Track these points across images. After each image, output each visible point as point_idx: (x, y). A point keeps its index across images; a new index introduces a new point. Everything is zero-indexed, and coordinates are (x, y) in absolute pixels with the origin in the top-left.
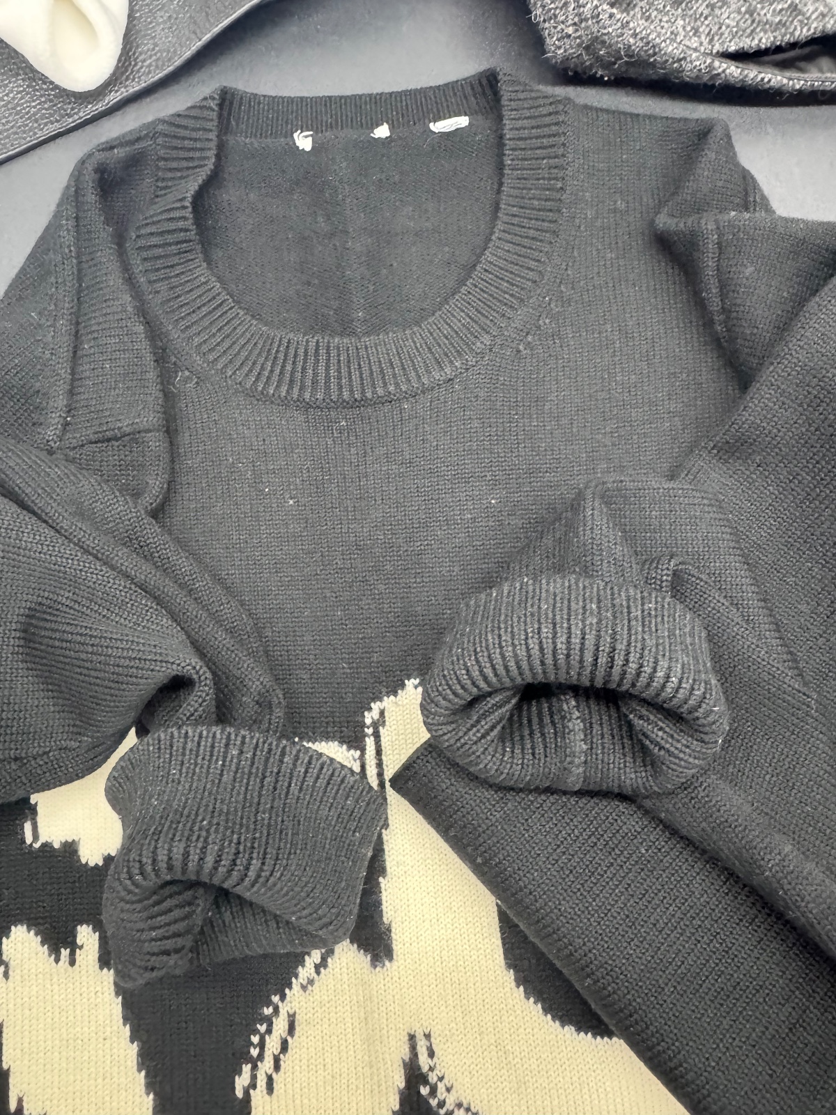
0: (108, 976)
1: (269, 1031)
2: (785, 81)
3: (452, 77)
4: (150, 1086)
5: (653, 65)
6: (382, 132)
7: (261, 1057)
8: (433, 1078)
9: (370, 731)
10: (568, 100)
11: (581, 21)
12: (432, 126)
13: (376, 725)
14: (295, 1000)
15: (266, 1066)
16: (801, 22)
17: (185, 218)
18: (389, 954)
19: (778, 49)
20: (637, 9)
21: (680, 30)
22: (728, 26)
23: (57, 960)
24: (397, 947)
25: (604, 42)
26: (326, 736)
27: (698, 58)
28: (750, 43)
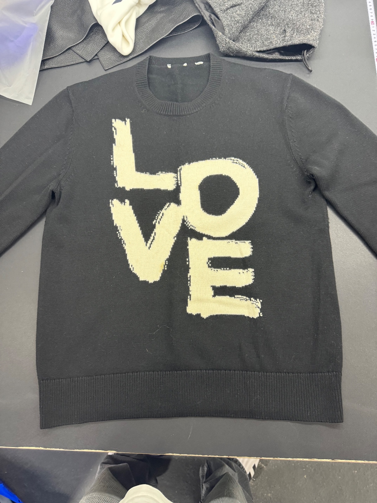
0: (131, 207)
1: (159, 215)
2: (268, 57)
3: (200, 55)
4: (138, 223)
5: (241, 52)
6: (185, 65)
7: (157, 219)
8: (187, 221)
9: (179, 171)
10: (224, 59)
11: (226, 44)
12: (195, 63)
13: (180, 170)
14: (163, 211)
15: (159, 220)
16: (272, 45)
17: (146, 80)
18: (181, 204)
19: (268, 50)
20: (240, 42)
21: (249, 46)
22: (258, 45)
23: (122, 204)
24: (182, 203)
25: (231, 48)
26: (171, 172)
27: (250, 52)
28: (262, 49)
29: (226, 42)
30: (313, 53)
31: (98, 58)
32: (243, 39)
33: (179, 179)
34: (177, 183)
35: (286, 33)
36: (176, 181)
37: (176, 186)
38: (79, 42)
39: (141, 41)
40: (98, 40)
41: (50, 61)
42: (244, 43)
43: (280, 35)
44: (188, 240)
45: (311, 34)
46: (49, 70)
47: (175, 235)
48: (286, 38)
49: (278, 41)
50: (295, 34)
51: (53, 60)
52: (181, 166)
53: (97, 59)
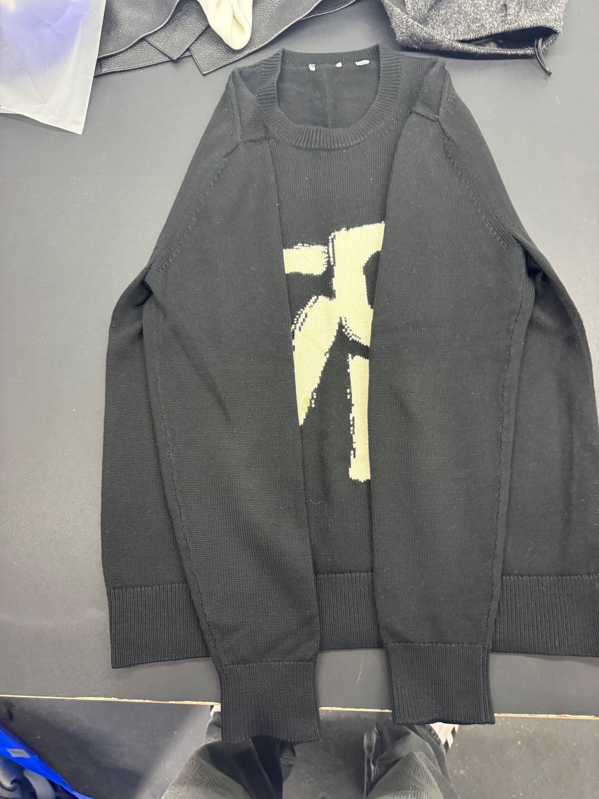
2: (478, 50)
3: (364, 48)
5: (432, 43)
6: (339, 65)
7: (297, 323)
8: (346, 327)
9: (331, 241)
10: (403, 55)
11: (408, 28)
12: (356, 62)
13: (332, 239)
14: (307, 310)
15: (299, 324)
16: (484, 30)
17: (274, 90)
18: (335, 297)
19: (477, 40)
20: (430, 25)
21: (444, 32)
22: (460, 31)
24: (337, 295)
25: (416, 35)
26: (317, 244)
27: (447, 41)
28: (467, 37)
29: (407, 25)
30: (553, 42)
31: (191, 56)
32: (435, 21)
33: (331, 255)
34: (329, 262)
35: (508, 10)
36: (327, 258)
37: (326, 266)
38: (159, 28)
39: (263, 25)
40: (191, 24)
41: (111, 60)
42: (436, 27)
43: (498, 13)
44: (348, 358)
45: (551, 10)
46: (109, 75)
47: (327, 350)
48: (509, 18)
49: (494, 22)
50: (523, 12)
51: (116, 59)
52: (333, 231)
53: (189, 56)
